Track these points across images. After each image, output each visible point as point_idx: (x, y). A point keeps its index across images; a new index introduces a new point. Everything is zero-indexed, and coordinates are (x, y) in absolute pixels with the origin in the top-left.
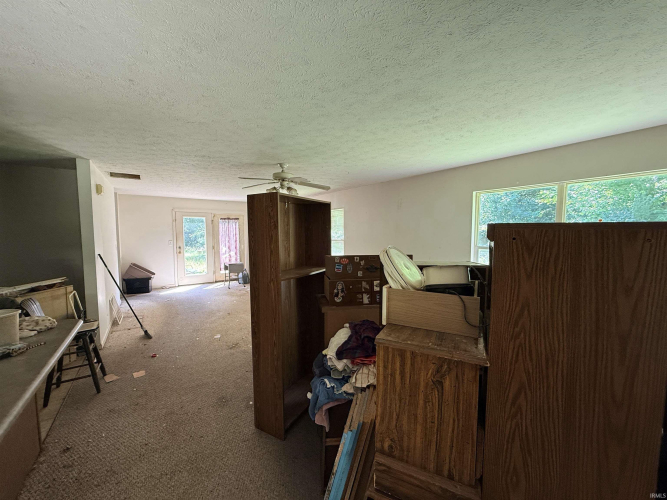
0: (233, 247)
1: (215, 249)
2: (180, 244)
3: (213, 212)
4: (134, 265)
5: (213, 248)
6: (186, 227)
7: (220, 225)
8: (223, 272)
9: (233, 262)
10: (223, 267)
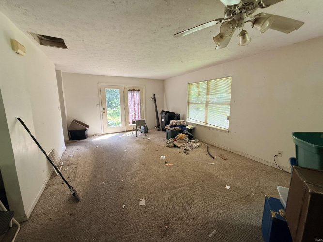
0: (136, 109)
1: (125, 110)
2: (104, 107)
3: (124, 85)
4: (76, 121)
5: (125, 109)
6: (107, 95)
7: (129, 94)
8: (131, 124)
9: (137, 118)
10: (131, 121)
